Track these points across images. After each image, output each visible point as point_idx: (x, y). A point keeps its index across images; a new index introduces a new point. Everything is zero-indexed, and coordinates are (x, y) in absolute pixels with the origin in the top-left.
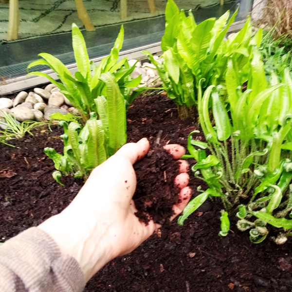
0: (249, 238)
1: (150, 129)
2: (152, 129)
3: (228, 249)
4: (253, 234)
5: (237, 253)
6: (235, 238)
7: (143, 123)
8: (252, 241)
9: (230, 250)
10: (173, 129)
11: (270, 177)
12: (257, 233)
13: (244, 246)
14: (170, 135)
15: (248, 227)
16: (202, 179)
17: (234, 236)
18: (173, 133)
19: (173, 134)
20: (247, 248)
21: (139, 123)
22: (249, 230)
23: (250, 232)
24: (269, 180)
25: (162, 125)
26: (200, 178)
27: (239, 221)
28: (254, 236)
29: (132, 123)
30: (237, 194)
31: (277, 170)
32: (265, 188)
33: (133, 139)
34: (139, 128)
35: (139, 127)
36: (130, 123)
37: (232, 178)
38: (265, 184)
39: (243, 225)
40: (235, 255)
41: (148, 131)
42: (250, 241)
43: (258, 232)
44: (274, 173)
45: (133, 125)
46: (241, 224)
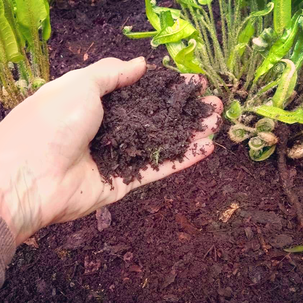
0: (249, 154)
1: (103, 13)
2: (107, 12)
3: (218, 174)
4: (255, 146)
5: (231, 180)
6: (227, 157)
7: (93, 5)
8: (253, 158)
9: (220, 176)
10: (138, 9)
11: (278, 46)
12: (260, 143)
13: (242, 167)
14: (133, 18)
15: (246, 136)
16: (175, 69)
17: (226, 153)
18: (137, 14)
19: (138, 17)
20: (246, 169)
21: (86, 5)
22: (247, 140)
23: (250, 142)
24: (276, 50)
25: (121, 4)
26: (172, 67)
27: (232, 127)
28: (256, 149)
29: (75, 6)
30: (231, 91)
31: (288, 32)
32: (271, 66)
33: (76, 28)
34: (86, 13)
35: (87, 11)
36: (72, 6)
37: (224, 66)
38: (271, 59)
39: (238, 132)
40: (228, 182)
41: (101, 15)
42: (250, 158)
43: (262, 141)
44: (284, 38)
45: (78, 8)
46: (234, 132)
